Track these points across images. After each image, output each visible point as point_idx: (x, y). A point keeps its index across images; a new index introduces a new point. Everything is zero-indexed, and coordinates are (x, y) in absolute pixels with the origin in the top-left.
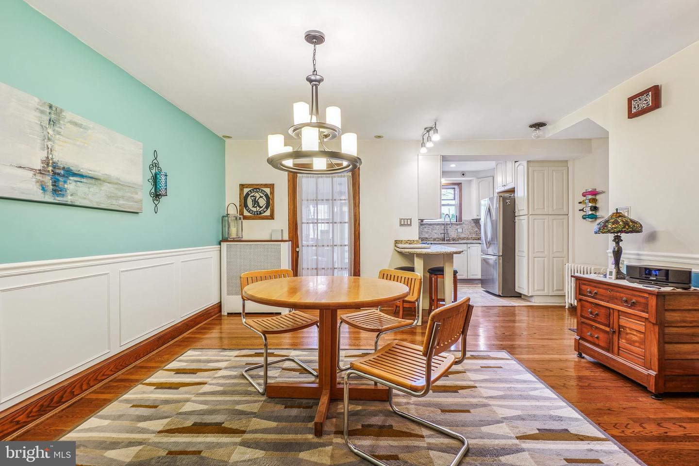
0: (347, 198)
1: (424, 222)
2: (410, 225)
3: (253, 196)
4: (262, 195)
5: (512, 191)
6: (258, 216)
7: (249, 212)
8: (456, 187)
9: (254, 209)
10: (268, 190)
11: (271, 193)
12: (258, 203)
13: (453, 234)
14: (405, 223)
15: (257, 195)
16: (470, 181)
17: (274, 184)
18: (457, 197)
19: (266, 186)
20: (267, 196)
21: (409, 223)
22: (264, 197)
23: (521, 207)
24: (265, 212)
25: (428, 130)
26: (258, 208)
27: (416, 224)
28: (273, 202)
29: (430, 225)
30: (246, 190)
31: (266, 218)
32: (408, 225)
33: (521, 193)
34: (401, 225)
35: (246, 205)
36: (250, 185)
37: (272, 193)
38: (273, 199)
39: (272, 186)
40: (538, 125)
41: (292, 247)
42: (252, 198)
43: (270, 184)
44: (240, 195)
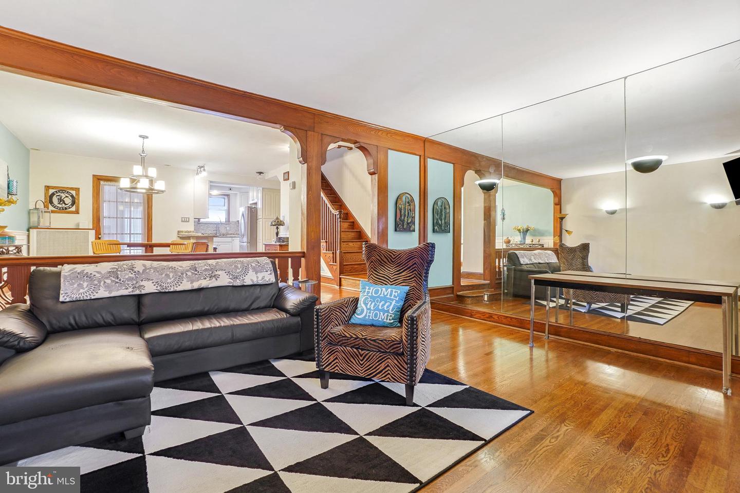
0: (142, 201)
1: (201, 222)
2: (189, 221)
3: (59, 196)
4: (67, 195)
5: (256, 204)
6: (64, 210)
7: (54, 207)
8: (226, 197)
9: (60, 206)
10: (74, 193)
11: (76, 194)
12: (64, 201)
13: (223, 231)
14: (185, 220)
15: (62, 195)
16: (236, 194)
17: (79, 188)
18: (226, 204)
19: (72, 189)
20: (72, 196)
21: (188, 220)
22: (70, 197)
23: (260, 214)
24: (70, 208)
25: (201, 167)
26: (63, 205)
27: (192, 221)
28: (79, 202)
29: (206, 224)
30: (51, 191)
31: (72, 212)
32: (187, 221)
33: (259, 206)
34: (182, 221)
35: (51, 202)
36: (55, 187)
37: (78, 194)
38: (79, 199)
39: (77, 190)
40: (260, 173)
41: (96, 234)
42: (58, 197)
43: (76, 188)
44: (45, 194)
